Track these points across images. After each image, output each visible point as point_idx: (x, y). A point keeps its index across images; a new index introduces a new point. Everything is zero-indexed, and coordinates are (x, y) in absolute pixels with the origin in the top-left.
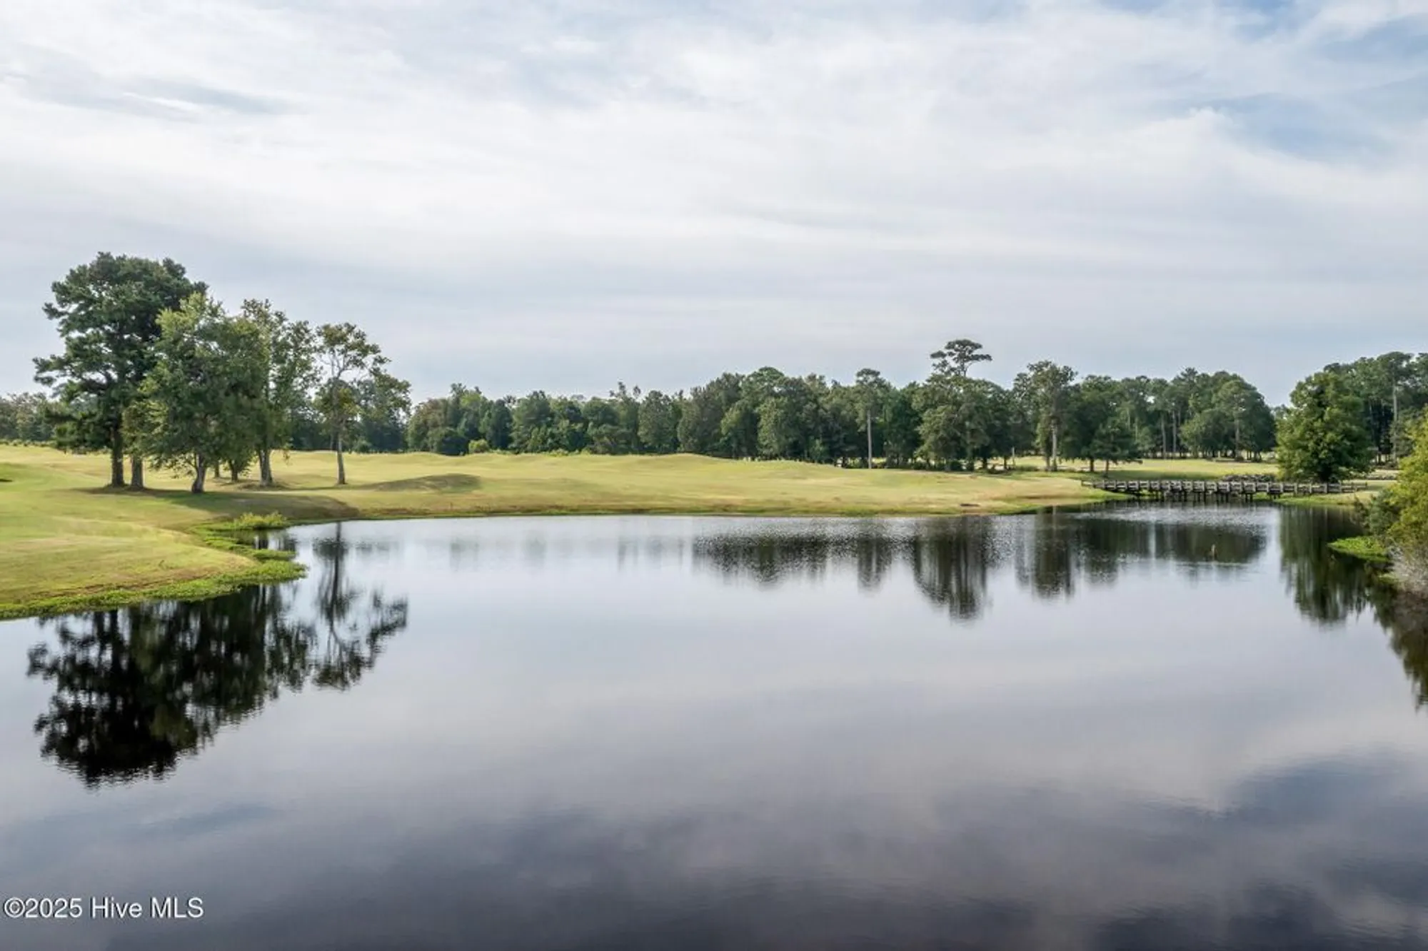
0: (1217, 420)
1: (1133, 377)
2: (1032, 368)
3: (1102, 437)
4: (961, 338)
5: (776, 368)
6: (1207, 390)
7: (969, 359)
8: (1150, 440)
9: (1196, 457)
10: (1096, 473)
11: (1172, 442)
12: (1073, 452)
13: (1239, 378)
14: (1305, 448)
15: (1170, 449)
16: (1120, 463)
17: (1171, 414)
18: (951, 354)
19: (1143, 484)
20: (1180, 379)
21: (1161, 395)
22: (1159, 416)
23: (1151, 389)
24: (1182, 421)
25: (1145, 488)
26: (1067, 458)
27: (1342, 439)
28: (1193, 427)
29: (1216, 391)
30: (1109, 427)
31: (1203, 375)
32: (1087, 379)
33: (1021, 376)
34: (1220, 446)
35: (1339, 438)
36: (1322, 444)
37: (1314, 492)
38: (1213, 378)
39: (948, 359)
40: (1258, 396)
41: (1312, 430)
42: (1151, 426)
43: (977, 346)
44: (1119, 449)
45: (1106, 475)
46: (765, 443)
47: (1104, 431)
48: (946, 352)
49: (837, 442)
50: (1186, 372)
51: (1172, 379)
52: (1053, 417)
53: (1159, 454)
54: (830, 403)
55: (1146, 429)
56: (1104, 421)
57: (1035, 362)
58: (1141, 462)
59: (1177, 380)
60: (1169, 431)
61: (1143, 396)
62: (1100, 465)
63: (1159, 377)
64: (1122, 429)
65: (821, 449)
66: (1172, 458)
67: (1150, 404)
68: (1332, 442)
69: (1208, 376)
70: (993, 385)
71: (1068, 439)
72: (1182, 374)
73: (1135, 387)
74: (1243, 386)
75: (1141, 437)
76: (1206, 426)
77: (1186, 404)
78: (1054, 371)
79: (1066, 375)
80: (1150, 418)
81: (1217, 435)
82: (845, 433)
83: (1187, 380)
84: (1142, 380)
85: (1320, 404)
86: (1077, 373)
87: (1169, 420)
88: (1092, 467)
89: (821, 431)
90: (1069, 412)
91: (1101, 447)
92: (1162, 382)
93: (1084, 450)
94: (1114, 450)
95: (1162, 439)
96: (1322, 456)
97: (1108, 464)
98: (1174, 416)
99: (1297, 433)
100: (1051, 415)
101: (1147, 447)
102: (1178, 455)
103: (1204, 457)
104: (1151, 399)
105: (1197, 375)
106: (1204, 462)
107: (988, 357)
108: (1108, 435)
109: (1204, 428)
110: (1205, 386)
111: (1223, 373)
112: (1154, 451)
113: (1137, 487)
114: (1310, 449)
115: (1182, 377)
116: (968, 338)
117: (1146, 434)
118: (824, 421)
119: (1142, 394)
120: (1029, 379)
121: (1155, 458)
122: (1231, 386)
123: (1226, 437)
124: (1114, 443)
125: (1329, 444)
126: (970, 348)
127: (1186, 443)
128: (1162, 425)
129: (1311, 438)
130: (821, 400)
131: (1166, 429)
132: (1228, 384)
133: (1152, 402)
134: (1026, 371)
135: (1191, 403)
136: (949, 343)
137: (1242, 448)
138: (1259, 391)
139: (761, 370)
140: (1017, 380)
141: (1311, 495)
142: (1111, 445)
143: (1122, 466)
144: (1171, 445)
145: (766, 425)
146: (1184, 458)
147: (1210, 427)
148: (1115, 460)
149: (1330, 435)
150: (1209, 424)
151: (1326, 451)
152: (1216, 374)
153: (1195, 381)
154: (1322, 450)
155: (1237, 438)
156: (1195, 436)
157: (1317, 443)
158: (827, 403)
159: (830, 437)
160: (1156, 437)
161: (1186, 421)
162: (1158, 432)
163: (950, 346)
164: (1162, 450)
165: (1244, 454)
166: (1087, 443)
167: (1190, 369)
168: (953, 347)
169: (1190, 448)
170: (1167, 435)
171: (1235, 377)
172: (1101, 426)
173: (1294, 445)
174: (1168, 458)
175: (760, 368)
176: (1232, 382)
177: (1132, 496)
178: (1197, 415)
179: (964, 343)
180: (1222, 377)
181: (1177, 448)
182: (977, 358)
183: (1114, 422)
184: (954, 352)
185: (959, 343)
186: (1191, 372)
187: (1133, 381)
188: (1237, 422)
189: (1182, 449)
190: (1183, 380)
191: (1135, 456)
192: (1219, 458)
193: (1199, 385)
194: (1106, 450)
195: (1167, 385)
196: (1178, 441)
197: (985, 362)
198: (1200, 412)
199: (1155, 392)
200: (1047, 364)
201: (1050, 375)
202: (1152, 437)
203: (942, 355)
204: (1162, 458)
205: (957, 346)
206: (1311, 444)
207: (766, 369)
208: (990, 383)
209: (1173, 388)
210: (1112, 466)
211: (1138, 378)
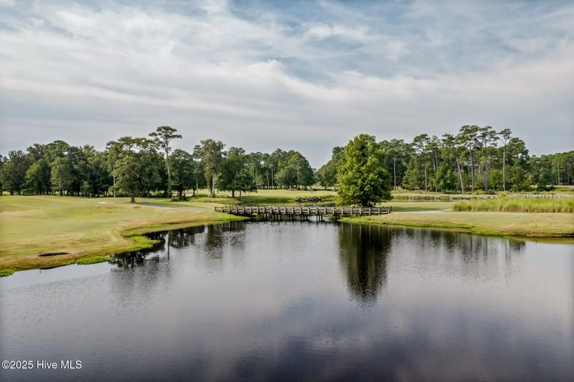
0: (290, 171)
1: (255, 152)
2: (203, 143)
3: (238, 179)
4: (165, 126)
5: (64, 141)
6: (286, 158)
7: (170, 137)
8: (262, 181)
9: (281, 188)
10: (236, 197)
11: (271, 182)
12: (223, 187)
13: (299, 153)
14: (356, 184)
15: (270, 185)
16: (247, 192)
17: (271, 169)
18: (160, 134)
19: (255, 209)
20: (275, 153)
21: (266, 160)
22: (266, 170)
23: (262, 158)
24: (276, 173)
25: (256, 212)
26: (221, 190)
27: (378, 178)
28: (280, 175)
29: (290, 159)
30: (241, 173)
31: (284, 152)
32: (231, 149)
33: (197, 147)
34: (291, 183)
35: (376, 177)
36: (366, 181)
37: (362, 214)
38: (288, 153)
39: (158, 137)
40: (306, 161)
41: (360, 172)
42: (262, 174)
43: (174, 130)
44: (245, 185)
45: (239, 199)
46: (54, 184)
47: (238, 176)
48: (157, 133)
49: (99, 182)
50: (277, 150)
51: (271, 154)
52: (213, 168)
53: (266, 187)
54: (93, 160)
55: (260, 176)
56: (239, 171)
57: (205, 139)
58: (257, 192)
59: (274, 154)
60: (270, 177)
61: (260, 161)
62: (237, 194)
63: (266, 153)
64: (248, 175)
65: (88, 186)
66: (271, 189)
67: (261, 165)
68: (373, 180)
69: (286, 152)
70: (185, 152)
71: (222, 180)
72: (276, 151)
73: (256, 157)
74: (301, 157)
75: (258, 180)
76: (285, 174)
77: (277, 165)
78: (214, 144)
79: (220, 146)
80: (262, 170)
81: (290, 178)
82: (103, 178)
83: (278, 154)
84: (259, 154)
85: (364, 155)
86: (225, 145)
87: (270, 172)
88: (233, 194)
89: (89, 176)
90: (221, 166)
91: (237, 184)
92: (267, 155)
93: (229, 186)
94: (243, 186)
95: (267, 180)
96: (366, 189)
97: (241, 193)
98: (272, 170)
99: (350, 174)
100: (211, 167)
101: (261, 184)
102: (274, 187)
103: (285, 188)
104: (262, 163)
105: (282, 152)
106: (285, 191)
107: (180, 136)
108: (240, 178)
109: (285, 175)
110: (285, 157)
111: (292, 151)
112: (264, 186)
113: (250, 211)
114: (359, 184)
115: (276, 153)
116: (168, 125)
117: (261, 178)
118: (91, 171)
119: (259, 160)
120: (202, 148)
121: (264, 189)
122: (296, 156)
123: (294, 179)
124: (243, 182)
125: (371, 181)
126: (170, 131)
127: (277, 182)
128: (267, 174)
129: (360, 177)
130: (88, 159)
131: (269, 176)
132: (295, 155)
133: (263, 164)
134: (200, 144)
135: (279, 164)
136: (159, 128)
137: (300, 184)
138: (306, 159)
139: (55, 142)
140: (195, 149)
141: (361, 215)
142: (242, 183)
143: (247, 194)
144: (271, 183)
145: (54, 173)
146: (276, 189)
147: (287, 174)
148: (244, 190)
149: (371, 175)
150: (287, 173)
151: (369, 186)
152: (290, 151)
153: (281, 155)
154: (367, 185)
155: (298, 180)
156: (281, 179)
157: (363, 181)
158: (92, 161)
159: (94, 179)
160: (265, 179)
161: (277, 172)
162: (265, 177)
163: (159, 129)
164: (267, 185)
165: (301, 187)
166: (230, 182)
167: (279, 149)
168: (161, 130)
169: (279, 184)
170: (269, 179)
171: (297, 153)
172: (237, 173)
173: (349, 182)
174: (270, 189)
175: (54, 141)
176: (296, 155)
177: (247, 218)
178: (281, 169)
179: (167, 129)
180: (292, 153)
181: (273, 185)
182: (174, 137)
183: (243, 171)
184: (162, 133)
185: (165, 128)
186: (279, 150)
187: (255, 154)
188: (298, 173)
189: (276, 185)
190: (276, 154)
191: (254, 188)
192: (291, 189)
193: (283, 157)
194: (240, 186)
195: (269, 156)
196: (274, 181)
197: (178, 139)
198: (283, 168)
199: (264, 159)
200: (210, 140)
201: (211, 146)
202: (263, 180)
203: (156, 135)
204: (267, 189)
205: (163, 130)
206: (360, 181)
207: (58, 141)
208: (183, 151)
209: (272, 158)
210: (243, 194)
211: (257, 153)
